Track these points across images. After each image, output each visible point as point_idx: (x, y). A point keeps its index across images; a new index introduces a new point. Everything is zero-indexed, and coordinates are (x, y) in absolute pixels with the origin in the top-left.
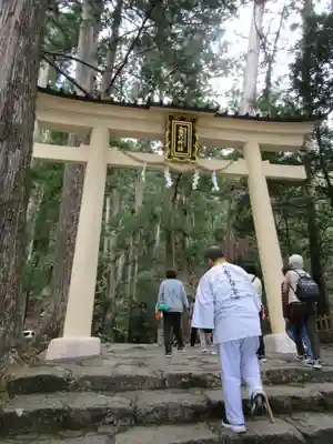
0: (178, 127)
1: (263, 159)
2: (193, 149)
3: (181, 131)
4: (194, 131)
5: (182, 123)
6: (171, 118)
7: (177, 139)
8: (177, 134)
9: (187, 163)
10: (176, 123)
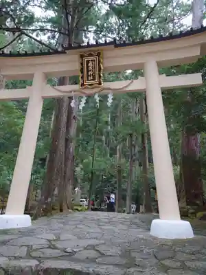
0: (88, 62)
1: (160, 73)
2: (100, 76)
3: (90, 64)
4: (99, 63)
5: (90, 58)
6: (82, 56)
7: (88, 71)
8: (88, 67)
9: (96, 87)
10: (86, 59)
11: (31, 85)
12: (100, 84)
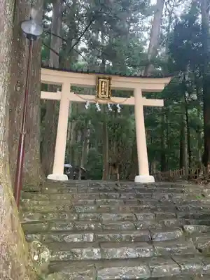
0: (102, 82)
1: (143, 96)
2: (109, 93)
3: (103, 84)
4: (110, 84)
6: (99, 78)
7: (102, 89)
8: (102, 86)
9: (106, 100)
10: (101, 80)
11: (60, 90)
12: (109, 97)
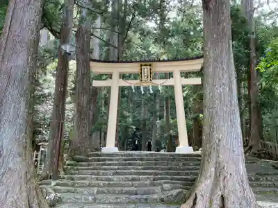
2: (151, 77)
3: (145, 70)
4: (151, 70)
5: (146, 67)
7: (144, 74)
11: (111, 78)
12: (151, 80)
